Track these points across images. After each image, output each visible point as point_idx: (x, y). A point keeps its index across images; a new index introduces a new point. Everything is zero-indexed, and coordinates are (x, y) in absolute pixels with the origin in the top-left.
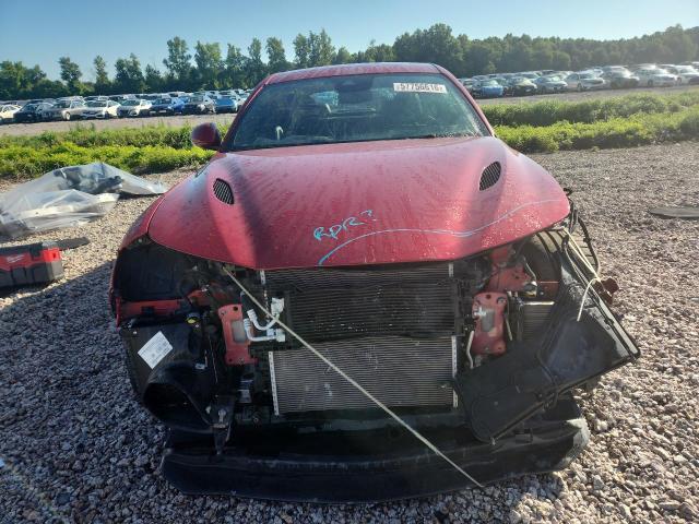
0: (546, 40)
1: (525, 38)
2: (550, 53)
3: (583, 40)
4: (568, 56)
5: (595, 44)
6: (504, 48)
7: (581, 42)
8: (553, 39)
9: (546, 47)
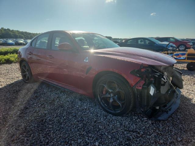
0: (15, 31)
1: (8, 29)
2: (17, 34)
3: (26, 32)
4: (23, 36)
5: (30, 34)
6: (2, 31)
7: (26, 33)
8: (17, 31)
9: (16, 33)
